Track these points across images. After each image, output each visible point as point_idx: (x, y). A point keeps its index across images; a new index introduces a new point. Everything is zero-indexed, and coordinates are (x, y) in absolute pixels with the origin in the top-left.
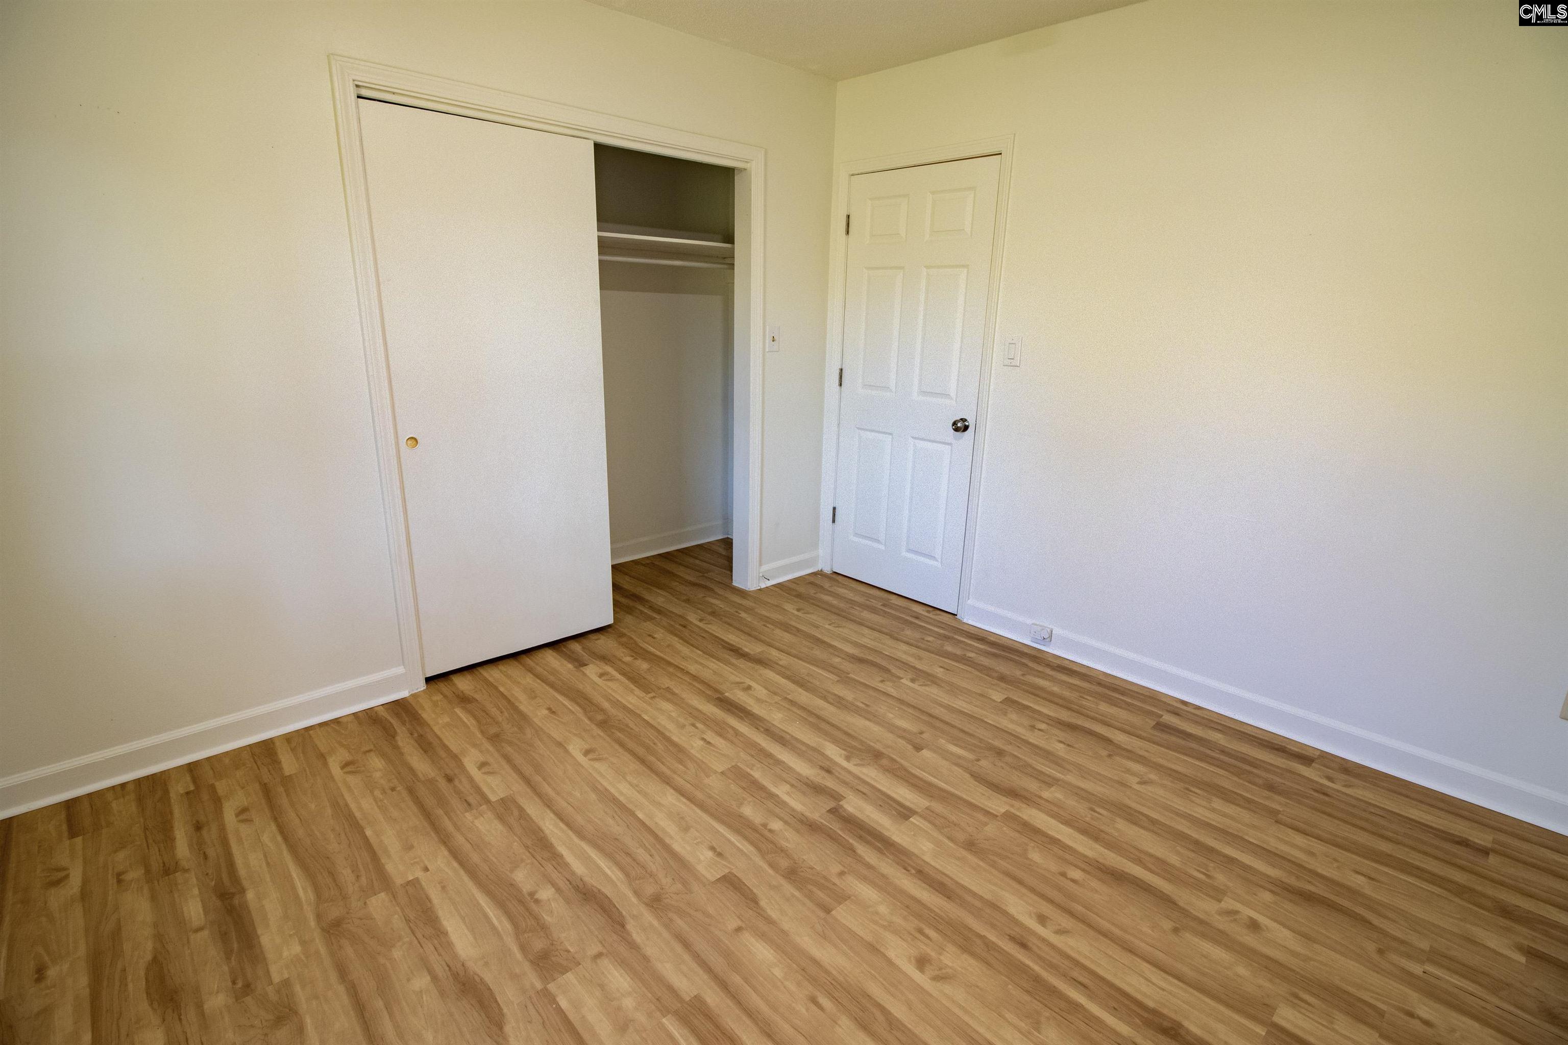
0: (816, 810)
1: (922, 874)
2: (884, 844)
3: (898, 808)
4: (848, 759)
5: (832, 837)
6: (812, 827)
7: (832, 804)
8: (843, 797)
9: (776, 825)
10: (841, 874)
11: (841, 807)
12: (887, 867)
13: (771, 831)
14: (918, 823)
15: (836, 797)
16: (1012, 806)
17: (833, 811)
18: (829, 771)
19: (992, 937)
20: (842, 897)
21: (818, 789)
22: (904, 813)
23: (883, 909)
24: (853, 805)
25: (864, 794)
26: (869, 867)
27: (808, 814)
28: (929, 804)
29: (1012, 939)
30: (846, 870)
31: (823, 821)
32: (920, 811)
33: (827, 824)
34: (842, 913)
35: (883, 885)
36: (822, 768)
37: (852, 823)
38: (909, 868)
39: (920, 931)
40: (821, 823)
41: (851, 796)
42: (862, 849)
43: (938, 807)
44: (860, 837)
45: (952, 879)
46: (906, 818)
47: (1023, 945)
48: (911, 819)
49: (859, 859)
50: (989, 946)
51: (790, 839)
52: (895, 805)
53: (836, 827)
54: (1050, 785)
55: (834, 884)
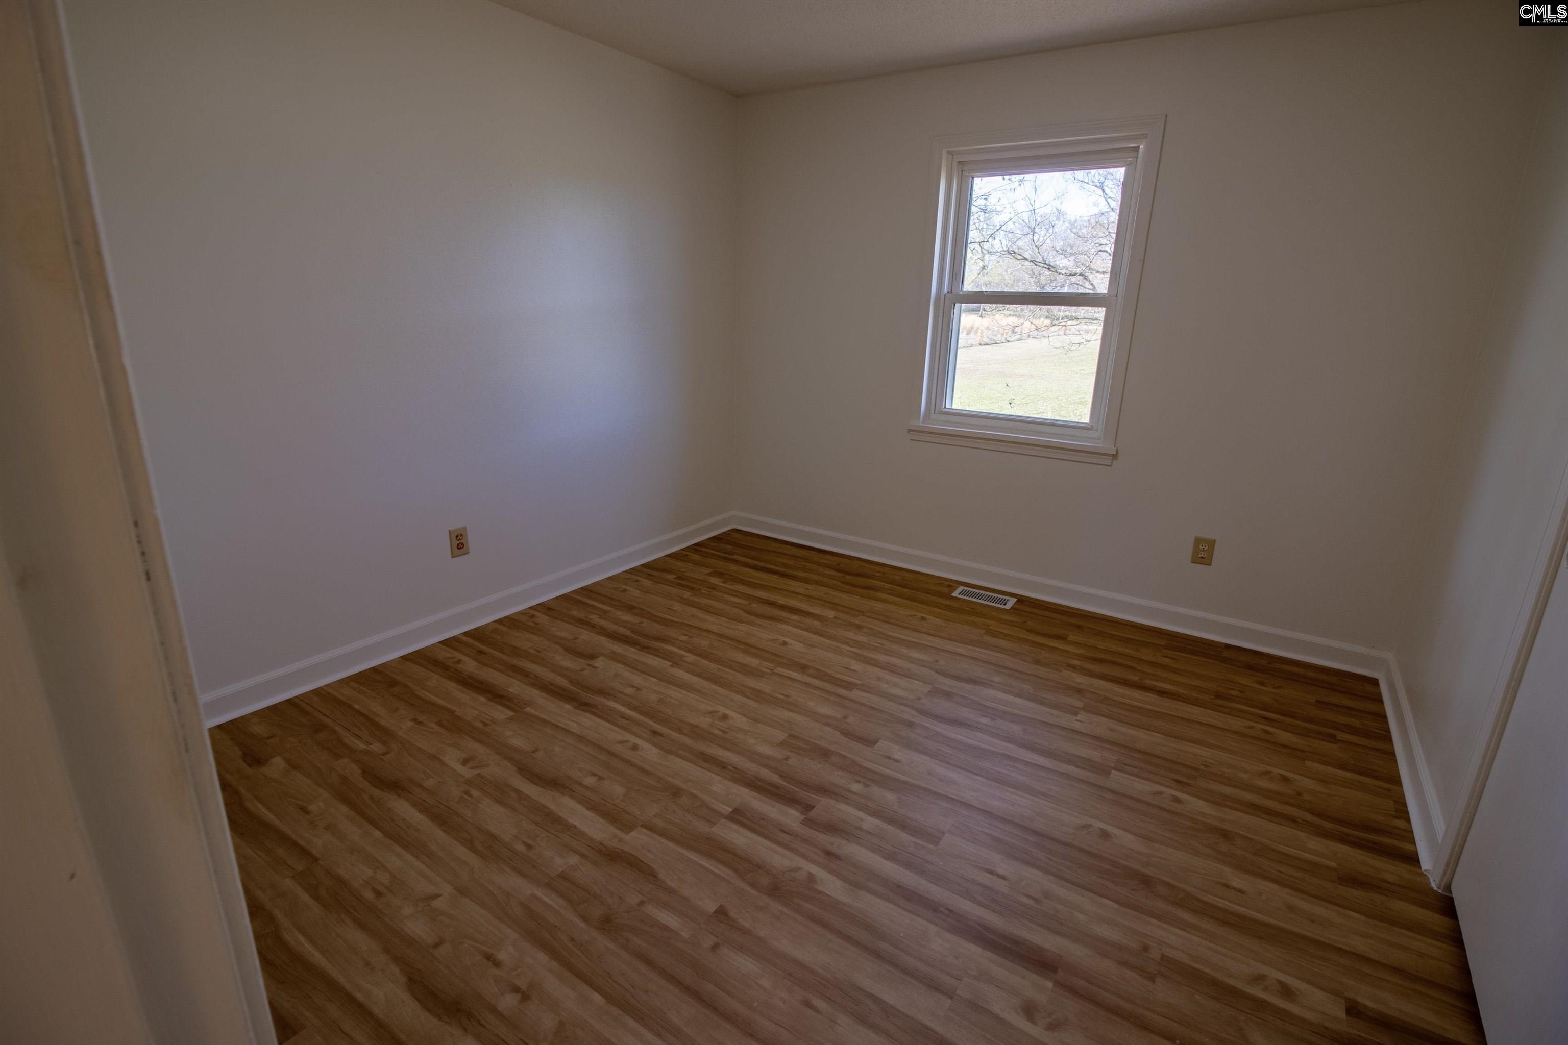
0: (825, 806)
1: (722, 766)
2: (756, 785)
3: (745, 821)
4: (811, 878)
5: (804, 785)
6: (824, 790)
7: (812, 814)
8: (803, 824)
9: (856, 787)
10: (787, 758)
11: (802, 813)
12: (751, 768)
13: (859, 782)
14: (724, 807)
15: (810, 823)
16: (620, 840)
17: (808, 808)
18: (829, 853)
19: (675, 735)
20: (782, 744)
21: (832, 828)
22: (739, 816)
23: (752, 741)
24: (791, 817)
25: (783, 831)
26: (766, 766)
27: (832, 802)
28: (713, 829)
29: (660, 734)
30: (785, 761)
31: (816, 797)
32: (723, 820)
33: (810, 795)
34: (781, 736)
35: (752, 756)
36: (838, 858)
37: (790, 800)
38: (733, 769)
39: (724, 732)
40: (816, 795)
41: (795, 825)
42: (775, 778)
43: (702, 827)
44: (777, 788)
45: (701, 767)
46: (736, 811)
47: (655, 732)
48: (731, 810)
49: (775, 770)
50: (680, 731)
51: (837, 778)
52: (748, 822)
53: (802, 794)
54: (563, 876)
55: (791, 751)
